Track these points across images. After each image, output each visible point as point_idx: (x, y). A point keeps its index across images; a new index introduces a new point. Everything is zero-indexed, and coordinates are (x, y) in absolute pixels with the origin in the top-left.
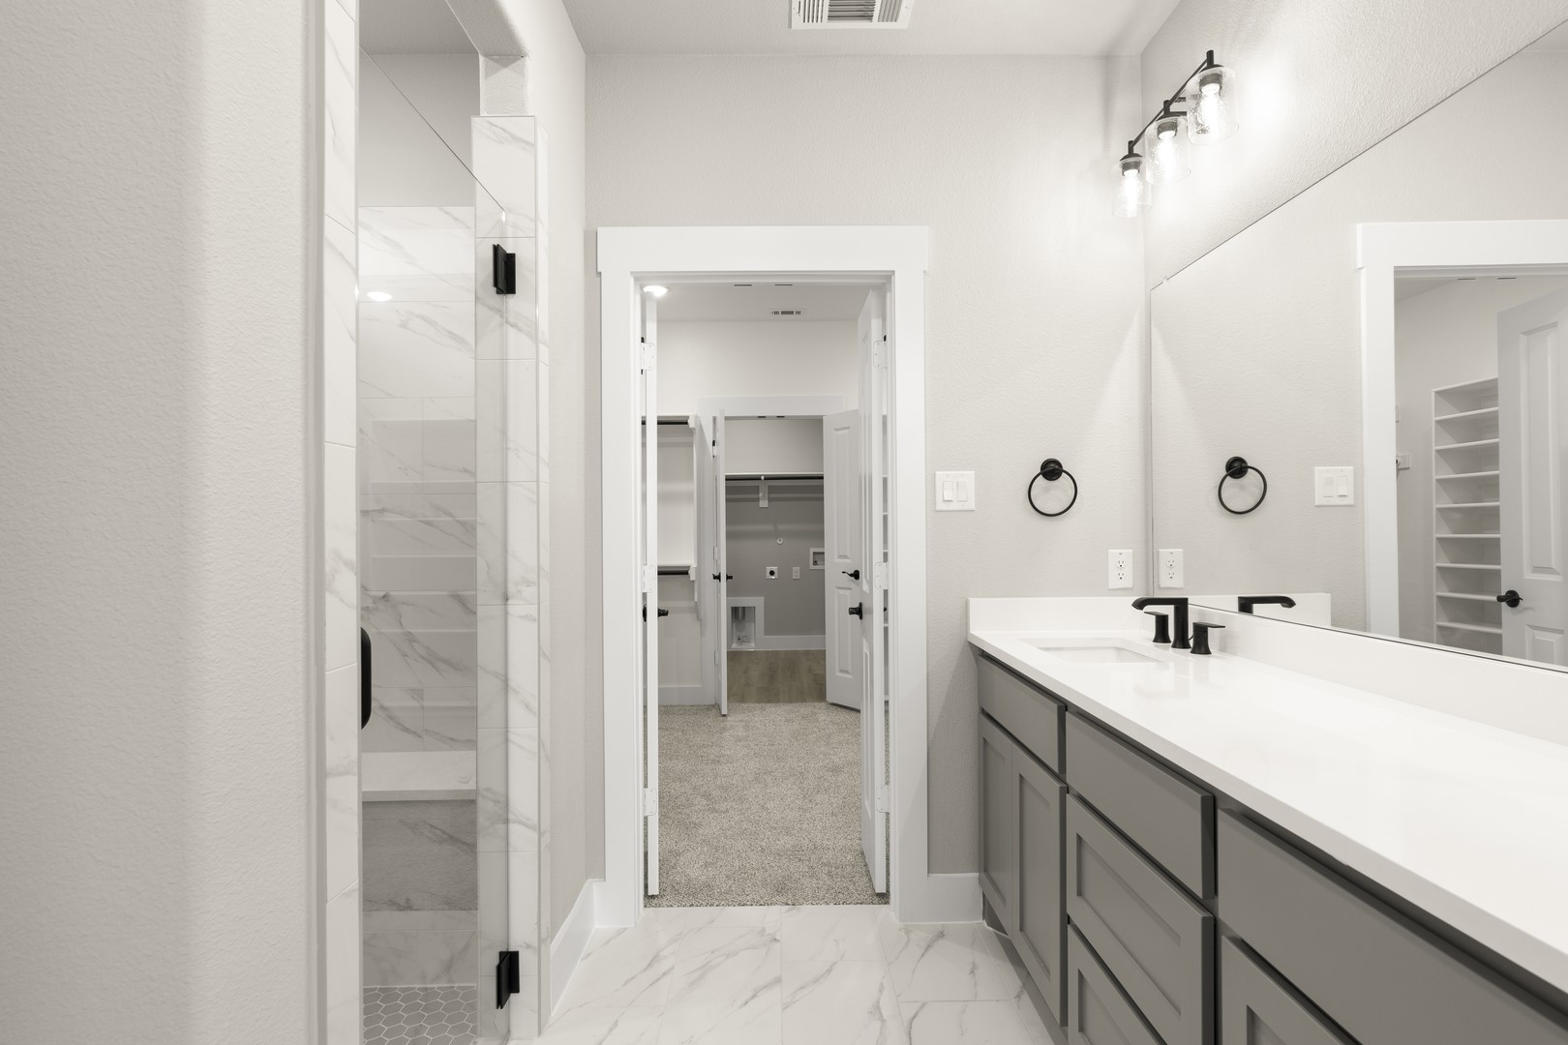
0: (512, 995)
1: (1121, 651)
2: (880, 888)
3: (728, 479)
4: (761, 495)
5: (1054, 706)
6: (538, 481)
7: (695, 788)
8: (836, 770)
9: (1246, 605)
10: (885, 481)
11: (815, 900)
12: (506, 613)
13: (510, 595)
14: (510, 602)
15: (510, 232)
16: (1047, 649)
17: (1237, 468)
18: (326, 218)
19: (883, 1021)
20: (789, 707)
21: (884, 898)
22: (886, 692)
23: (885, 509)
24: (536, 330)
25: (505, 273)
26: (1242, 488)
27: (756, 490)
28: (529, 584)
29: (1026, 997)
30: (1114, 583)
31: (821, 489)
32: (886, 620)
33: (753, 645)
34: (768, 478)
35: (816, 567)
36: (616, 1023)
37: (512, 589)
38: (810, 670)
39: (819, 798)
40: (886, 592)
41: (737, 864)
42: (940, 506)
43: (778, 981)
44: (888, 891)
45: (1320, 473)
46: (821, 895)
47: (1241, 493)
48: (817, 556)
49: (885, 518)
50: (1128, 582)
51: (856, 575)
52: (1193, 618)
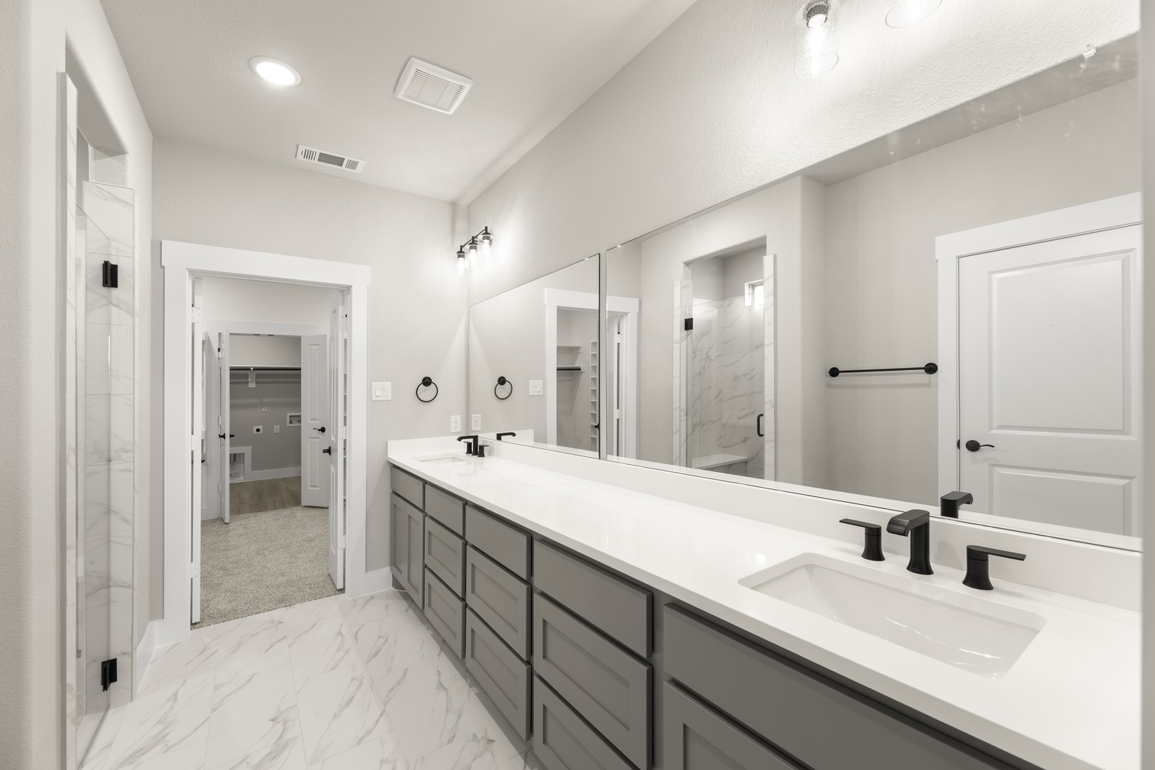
0: (112, 684)
1: (454, 459)
2: (340, 586)
3: (232, 369)
4: (250, 380)
5: (421, 483)
6: (134, 394)
7: (213, 566)
8: (310, 540)
9: (499, 437)
10: (345, 376)
11: (303, 600)
12: (109, 469)
13: (112, 458)
14: (111, 463)
15: (113, 252)
16: (423, 461)
17: (502, 381)
18: (68, 290)
19: (342, 636)
20: (275, 512)
21: (342, 591)
22: (345, 494)
23: (345, 392)
24: (134, 310)
25: (110, 275)
26: (504, 389)
27: (247, 376)
28: (126, 451)
29: (410, 610)
30: (453, 430)
31: (299, 376)
32: (345, 454)
33: (242, 478)
34: (255, 369)
35: (291, 425)
36: (185, 681)
37: (113, 455)
38: (288, 489)
39: (300, 556)
40: (345, 441)
41: (251, 596)
42: (374, 398)
43: (285, 637)
44: (344, 587)
45: (532, 383)
46: (306, 598)
47: (503, 391)
48: (292, 418)
49: (345, 396)
50: (459, 429)
51: (323, 430)
52: (480, 443)
